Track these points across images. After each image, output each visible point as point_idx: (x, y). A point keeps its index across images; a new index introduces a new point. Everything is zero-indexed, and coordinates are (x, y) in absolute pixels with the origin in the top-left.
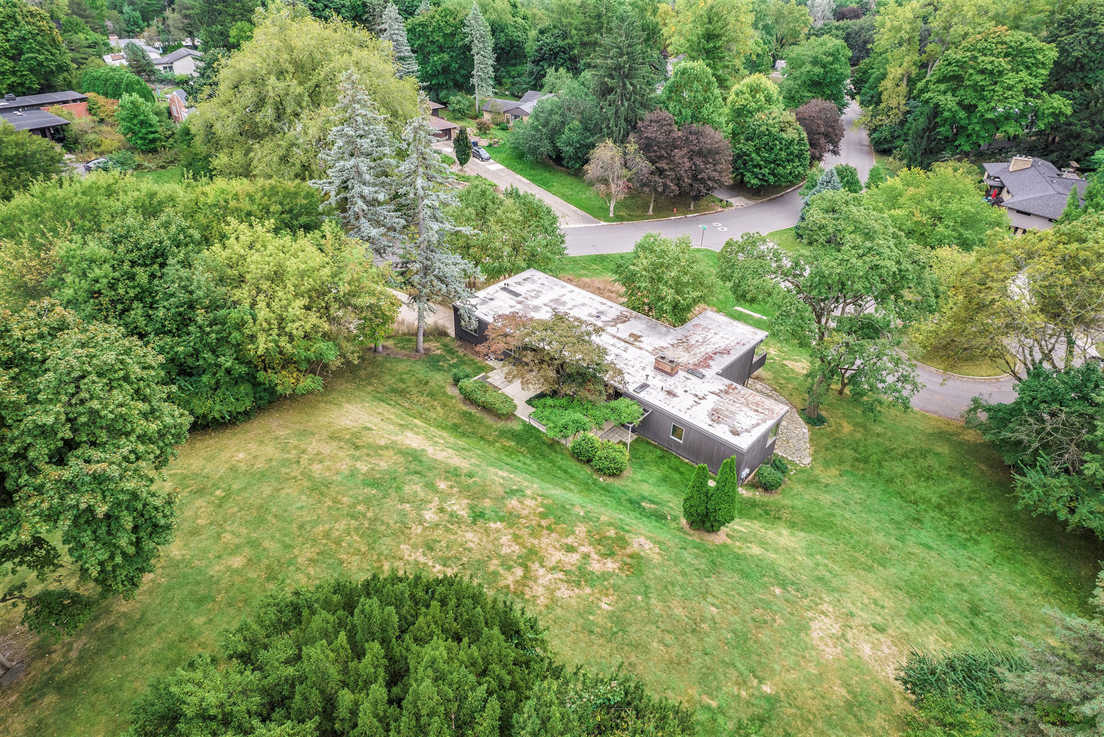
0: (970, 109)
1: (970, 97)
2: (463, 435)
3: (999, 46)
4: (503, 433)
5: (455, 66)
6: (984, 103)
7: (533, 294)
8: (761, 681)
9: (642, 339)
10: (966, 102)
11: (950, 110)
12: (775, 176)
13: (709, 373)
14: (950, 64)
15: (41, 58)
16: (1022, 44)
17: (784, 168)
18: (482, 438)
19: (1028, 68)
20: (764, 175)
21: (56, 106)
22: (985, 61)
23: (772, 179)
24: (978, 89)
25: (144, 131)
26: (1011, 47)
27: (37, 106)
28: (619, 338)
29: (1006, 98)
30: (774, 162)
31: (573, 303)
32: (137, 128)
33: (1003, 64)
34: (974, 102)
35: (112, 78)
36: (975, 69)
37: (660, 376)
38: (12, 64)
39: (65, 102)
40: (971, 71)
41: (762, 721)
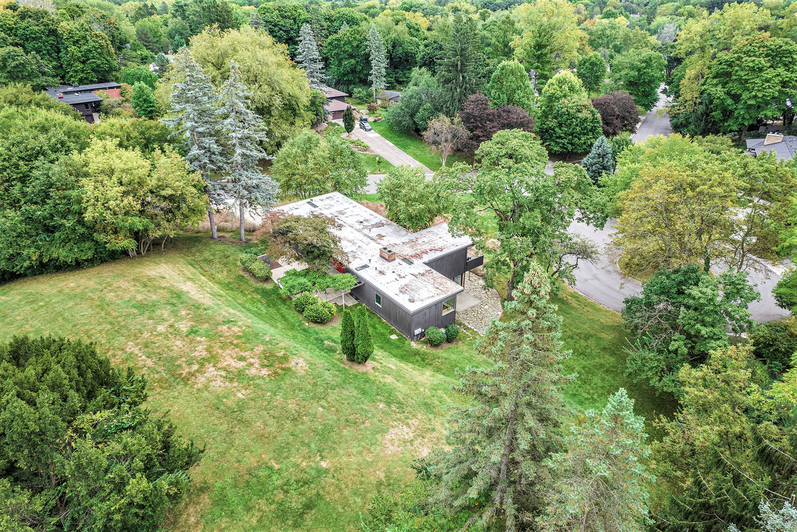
0: (736, 98)
1: (735, 88)
2: (232, 289)
3: (761, 49)
4: (256, 290)
5: (359, 68)
6: (748, 92)
7: (327, 207)
8: (322, 458)
9: (384, 238)
10: (733, 92)
11: (719, 98)
12: (572, 144)
13: (417, 262)
14: (721, 64)
15: (99, 62)
16: (781, 47)
17: (579, 139)
18: (242, 292)
19: (785, 65)
20: (564, 144)
21: (101, 91)
22: (748, 61)
23: (570, 147)
24: (743, 82)
25: (145, 105)
26: (771, 49)
27: (91, 90)
28: (369, 237)
29: (764, 88)
30: (572, 134)
31: (352, 213)
32: (141, 104)
33: (763, 62)
34: (739, 92)
35: (137, 74)
36: (740, 66)
37: (381, 261)
38: (82, 66)
39: (105, 89)
40: (736, 68)
41: (305, 483)
